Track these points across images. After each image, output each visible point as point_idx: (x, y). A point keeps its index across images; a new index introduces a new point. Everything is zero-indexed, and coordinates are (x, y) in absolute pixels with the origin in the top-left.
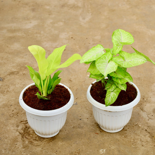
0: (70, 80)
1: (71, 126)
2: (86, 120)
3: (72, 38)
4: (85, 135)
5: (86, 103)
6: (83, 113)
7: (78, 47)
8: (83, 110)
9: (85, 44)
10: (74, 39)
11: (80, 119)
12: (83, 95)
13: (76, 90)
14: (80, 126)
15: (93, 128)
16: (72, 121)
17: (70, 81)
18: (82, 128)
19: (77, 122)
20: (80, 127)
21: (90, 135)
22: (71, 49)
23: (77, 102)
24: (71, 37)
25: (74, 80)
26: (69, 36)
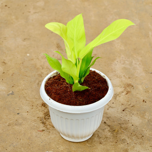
0: (4, 62)
1: (6, 123)
2: (25, 114)
3: (6, 6)
4: (25, 134)
5: (26, 91)
6: (22, 105)
7: (13, 17)
8: (22, 101)
9: (23, 13)
10: (9, 8)
11: (18, 114)
12: (21, 81)
13: (12, 75)
14: (18, 122)
15: (36, 125)
16: (7, 116)
17: (4, 64)
18: (20, 124)
19: (14, 117)
20: (17, 124)
21: (31, 133)
22: (5, 20)
23: (13, 91)
24: (4, 4)
25: (9, 62)
26: (2, 4)
